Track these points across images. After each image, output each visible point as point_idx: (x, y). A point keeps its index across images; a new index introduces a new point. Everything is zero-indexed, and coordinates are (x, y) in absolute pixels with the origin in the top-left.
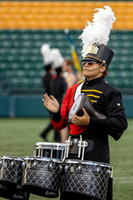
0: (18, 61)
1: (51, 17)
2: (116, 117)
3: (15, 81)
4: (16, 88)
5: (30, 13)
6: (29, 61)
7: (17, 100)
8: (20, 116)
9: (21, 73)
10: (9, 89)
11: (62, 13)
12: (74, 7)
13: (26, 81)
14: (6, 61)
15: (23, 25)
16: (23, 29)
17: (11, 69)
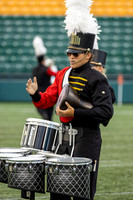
6: (11, 47)
9: (2, 58)
13: (8, 66)
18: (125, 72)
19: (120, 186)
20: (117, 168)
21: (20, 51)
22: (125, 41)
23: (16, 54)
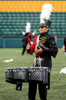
0: (7, 25)
1: (20, 7)
3: (5, 33)
4: (6, 36)
5: (11, 5)
6: (11, 25)
7: (6, 40)
8: (7, 47)
9: (8, 30)
10: (3, 36)
11: (24, 5)
12: (29, 3)
13: (10, 33)
14: (2, 25)
15: (8, 10)
16: (8, 12)
17: (4, 28)
18: (57, 35)
19: (57, 82)
20: (55, 74)
21: (15, 27)
22: (58, 22)
23: (13, 28)
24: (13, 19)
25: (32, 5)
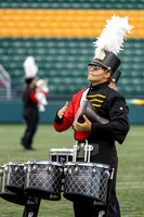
1: (65, 25)
2: (118, 120)
5: (44, 21)
24: (49, 54)
25: (96, 21)
